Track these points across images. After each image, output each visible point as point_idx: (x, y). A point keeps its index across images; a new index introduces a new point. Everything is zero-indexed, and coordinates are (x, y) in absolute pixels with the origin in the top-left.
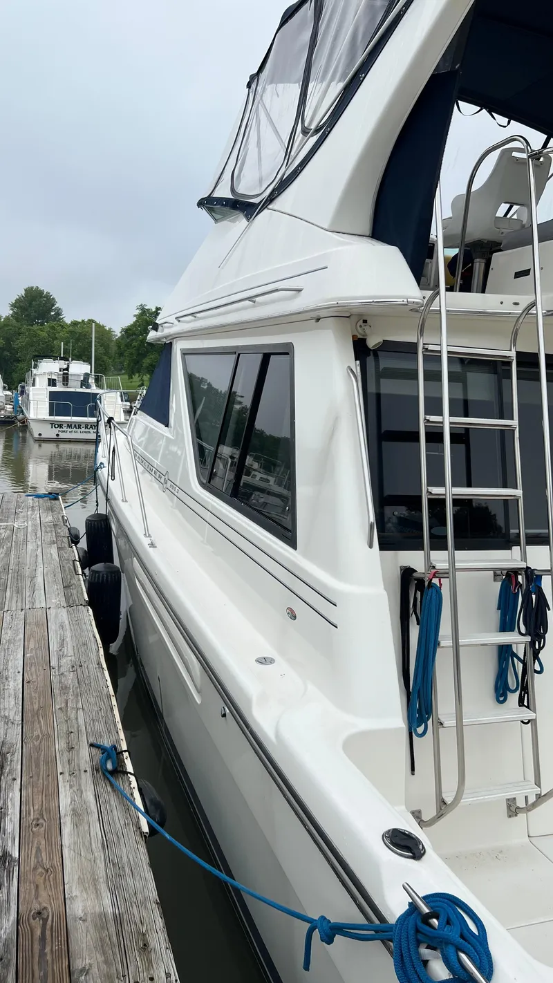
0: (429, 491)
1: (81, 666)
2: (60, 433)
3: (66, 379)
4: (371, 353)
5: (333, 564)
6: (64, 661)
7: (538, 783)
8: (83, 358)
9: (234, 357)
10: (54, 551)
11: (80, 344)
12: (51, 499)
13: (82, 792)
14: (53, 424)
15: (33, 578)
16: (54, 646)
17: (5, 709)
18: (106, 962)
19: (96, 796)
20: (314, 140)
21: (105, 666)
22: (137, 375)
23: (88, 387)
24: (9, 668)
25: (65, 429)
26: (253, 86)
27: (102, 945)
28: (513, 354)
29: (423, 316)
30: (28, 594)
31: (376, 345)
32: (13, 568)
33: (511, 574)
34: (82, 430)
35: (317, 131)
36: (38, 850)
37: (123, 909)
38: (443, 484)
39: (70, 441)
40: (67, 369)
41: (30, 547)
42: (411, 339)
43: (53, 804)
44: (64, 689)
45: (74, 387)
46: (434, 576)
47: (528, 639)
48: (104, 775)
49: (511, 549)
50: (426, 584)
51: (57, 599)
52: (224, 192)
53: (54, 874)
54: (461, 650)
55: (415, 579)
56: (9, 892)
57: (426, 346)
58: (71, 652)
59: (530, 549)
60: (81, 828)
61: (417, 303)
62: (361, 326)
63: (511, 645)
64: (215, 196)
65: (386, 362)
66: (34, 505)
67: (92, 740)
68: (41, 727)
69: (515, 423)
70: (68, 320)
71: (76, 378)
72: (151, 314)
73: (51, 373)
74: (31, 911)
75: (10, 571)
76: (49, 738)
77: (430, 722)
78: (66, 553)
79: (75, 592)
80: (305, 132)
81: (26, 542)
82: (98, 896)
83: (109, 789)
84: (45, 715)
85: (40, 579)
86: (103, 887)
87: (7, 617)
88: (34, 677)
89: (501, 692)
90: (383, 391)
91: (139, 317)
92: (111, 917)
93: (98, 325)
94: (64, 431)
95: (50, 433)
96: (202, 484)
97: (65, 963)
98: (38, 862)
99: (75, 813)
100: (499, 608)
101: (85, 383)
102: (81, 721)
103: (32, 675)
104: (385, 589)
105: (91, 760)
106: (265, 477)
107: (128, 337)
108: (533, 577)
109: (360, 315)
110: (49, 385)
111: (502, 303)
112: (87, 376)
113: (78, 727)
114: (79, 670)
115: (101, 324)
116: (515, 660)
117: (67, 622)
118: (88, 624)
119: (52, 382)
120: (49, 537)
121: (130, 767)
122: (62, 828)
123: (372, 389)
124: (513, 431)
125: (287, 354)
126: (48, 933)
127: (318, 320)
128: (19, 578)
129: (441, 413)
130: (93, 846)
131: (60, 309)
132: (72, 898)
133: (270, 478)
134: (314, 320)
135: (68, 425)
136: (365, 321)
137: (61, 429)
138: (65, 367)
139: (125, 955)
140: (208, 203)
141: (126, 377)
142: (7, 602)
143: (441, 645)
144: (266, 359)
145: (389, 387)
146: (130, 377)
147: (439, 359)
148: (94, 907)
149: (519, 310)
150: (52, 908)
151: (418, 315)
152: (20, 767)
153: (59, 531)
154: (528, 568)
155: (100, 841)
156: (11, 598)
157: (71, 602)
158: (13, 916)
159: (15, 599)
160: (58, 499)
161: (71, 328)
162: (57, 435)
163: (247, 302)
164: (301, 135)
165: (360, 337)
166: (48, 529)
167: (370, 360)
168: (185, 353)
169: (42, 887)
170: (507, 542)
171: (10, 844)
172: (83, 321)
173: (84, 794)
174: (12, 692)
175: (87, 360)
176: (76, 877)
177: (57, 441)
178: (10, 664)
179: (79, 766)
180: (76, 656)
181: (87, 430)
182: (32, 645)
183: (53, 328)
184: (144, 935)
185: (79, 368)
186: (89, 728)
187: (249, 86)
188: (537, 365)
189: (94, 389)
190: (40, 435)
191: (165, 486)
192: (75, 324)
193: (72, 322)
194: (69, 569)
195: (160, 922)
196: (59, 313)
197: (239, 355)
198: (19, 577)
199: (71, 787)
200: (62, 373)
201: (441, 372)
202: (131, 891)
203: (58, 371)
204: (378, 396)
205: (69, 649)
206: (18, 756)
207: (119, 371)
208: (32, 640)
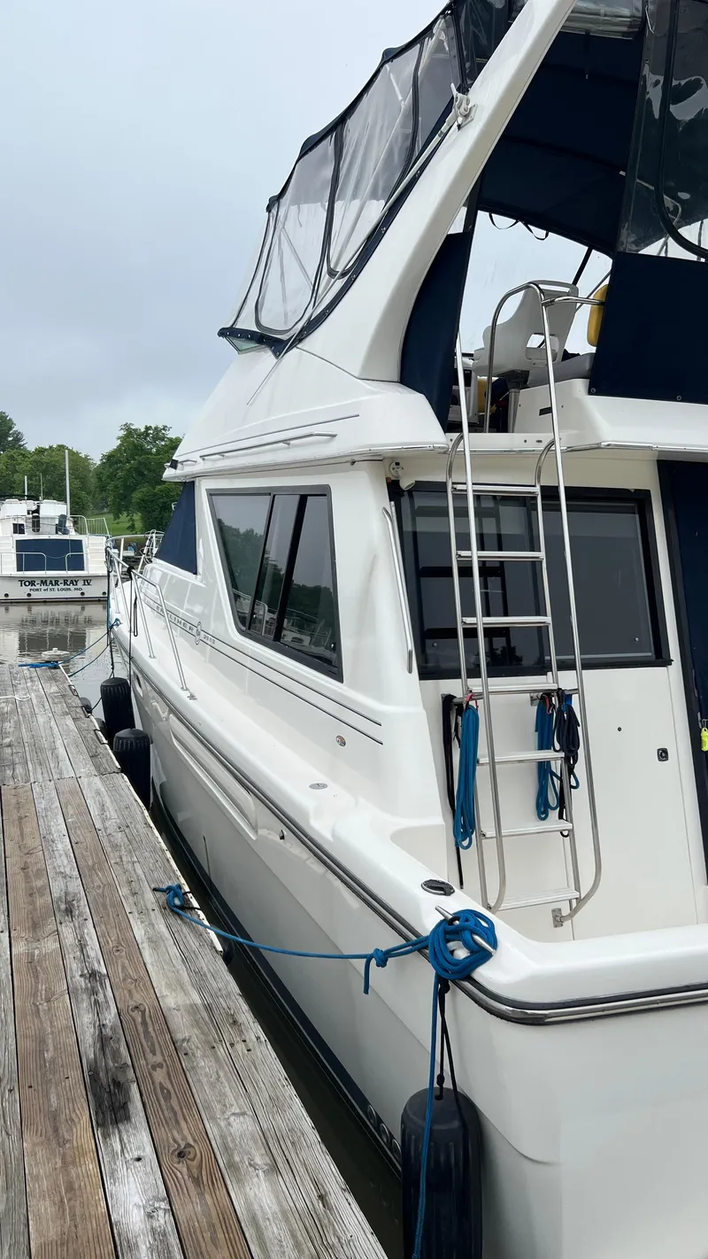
0: (462, 621)
1: (128, 827)
2: (32, 592)
3: (36, 524)
4: (406, 493)
5: (378, 692)
6: (108, 824)
7: (578, 889)
8: (54, 494)
9: (268, 499)
10: (69, 722)
11: (48, 477)
12: (50, 668)
13: (153, 925)
14: (22, 581)
15: (54, 749)
16: (94, 811)
17: (60, 867)
18: (203, 1033)
19: (168, 927)
20: (339, 284)
21: (152, 825)
22: (125, 514)
23: (66, 532)
24: (53, 832)
25: (38, 587)
26: (274, 211)
27: (197, 1023)
28: (537, 490)
29: (451, 458)
30: (52, 765)
31: (409, 486)
32: (29, 741)
33: (547, 694)
34: (60, 587)
35: (343, 275)
36: (124, 967)
37: (210, 1001)
38: (474, 615)
39: (45, 602)
40: (37, 511)
41: (41, 720)
42: (440, 478)
43: (129, 935)
44: (116, 847)
45: (48, 533)
46: (471, 699)
47: (562, 755)
48: (172, 911)
49: (546, 675)
50: (464, 706)
51: (85, 768)
52: (247, 323)
53: (144, 981)
54: (497, 767)
55: (456, 705)
56: (105, 996)
57: (455, 486)
58: (114, 815)
59: (561, 674)
60: (159, 951)
61: (443, 448)
62: (394, 469)
63: (549, 763)
64: (238, 326)
65: (421, 501)
66: (33, 675)
67: (153, 886)
68: (100, 879)
69: (542, 554)
70: (31, 447)
71: (49, 522)
72: (140, 435)
73: (17, 517)
74: (128, 1006)
75: (26, 744)
76: (111, 886)
77: (474, 836)
78: (84, 723)
79: (104, 761)
80: (332, 273)
81: (34, 714)
82: (186, 993)
83: (179, 922)
84: (101, 869)
85: (61, 751)
86: (190, 988)
87: (37, 789)
88: (81, 837)
89: (542, 809)
90: (418, 530)
91: (124, 439)
92: (202, 1008)
93: (72, 453)
94: (37, 590)
95: (19, 592)
96: (241, 632)
97: (168, 1037)
98: (126, 975)
99: (150, 940)
100: (536, 731)
101: (61, 527)
102: (140, 872)
103: (78, 836)
104: (425, 708)
105: (157, 901)
106: (298, 636)
107: (110, 466)
108: (564, 697)
109: (392, 458)
110: (15, 532)
111: (525, 441)
112: (63, 518)
113: (138, 876)
114: (127, 830)
115: (75, 450)
116: (555, 779)
117: (103, 789)
118: (126, 790)
119: (18, 529)
120: (58, 708)
121: (195, 904)
122: (142, 951)
123: (408, 528)
124: (541, 562)
125: (325, 495)
126: (148, 1020)
127: (353, 463)
128: (38, 751)
129: (469, 549)
130: (174, 962)
131: (19, 433)
132: (163, 996)
133: (303, 637)
134: (349, 464)
135: (42, 581)
136: (397, 464)
137: (34, 587)
138: (34, 508)
139: (218, 1028)
140: (229, 333)
141: (111, 516)
142: (31, 774)
143: (481, 762)
144: (303, 500)
145: (425, 525)
146: (117, 517)
147: (466, 497)
148: (185, 1001)
149: (541, 447)
150: (147, 1004)
151: (447, 456)
152: (88, 910)
153: (69, 701)
154: (559, 689)
155: (180, 959)
156: (35, 769)
157: (102, 770)
158: (114, 1010)
159: (39, 771)
160: (59, 668)
161: (35, 457)
162: (29, 595)
163: (281, 444)
164: (327, 276)
165: (393, 478)
166: (56, 700)
167: (405, 501)
168: (212, 494)
169: (134, 991)
170: (542, 668)
171: (96, 965)
172: (51, 447)
173: (156, 926)
174: (62, 852)
175: (61, 498)
176: (163, 983)
177: (29, 602)
178: (53, 830)
179: (145, 906)
180: (121, 818)
181: (66, 587)
182: (71, 811)
183: (12, 458)
184: (232, 1015)
185: (52, 510)
186: (148, 876)
187: (269, 209)
188: (558, 498)
189: (73, 535)
190: (6, 595)
191: (198, 637)
192: (40, 451)
193: (36, 450)
194: (92, 739)
195: (245, 1007)
196: (18, 438)
197: (274, 496)
198: (37, 749)
199: (142, 922)
200: (31, 516)
201: (467, 508)
202: (216, 990)
203: (26, 514)
204: (415, 534)
205: (112, 812)
206: (84, 902)
207: (100, 508)
208: (69, 807)
